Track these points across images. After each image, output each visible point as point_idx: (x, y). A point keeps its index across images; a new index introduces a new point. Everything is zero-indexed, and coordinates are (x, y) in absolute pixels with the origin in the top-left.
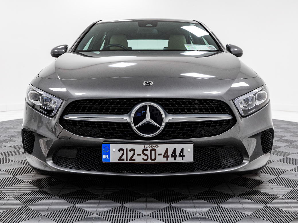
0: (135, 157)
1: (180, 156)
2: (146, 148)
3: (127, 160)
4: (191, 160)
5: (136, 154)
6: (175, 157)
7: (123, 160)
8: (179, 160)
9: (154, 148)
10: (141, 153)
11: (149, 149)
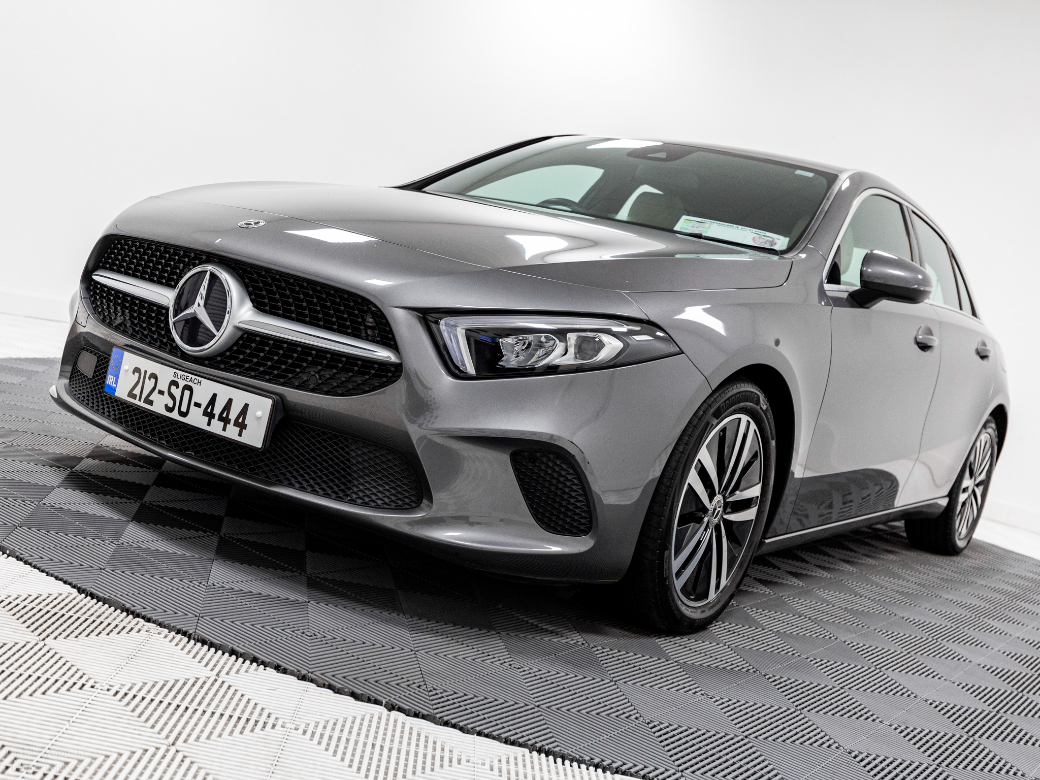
0: (155, 397)
1: (236, 424)
2: (176, 379)
3: (140, 400)
4: (258, 444)
5: (156, 391)
6: (225, 420)
7: (134, 397)
8: (232, 432)
9: (190, 384)
10: (166, 390)
11: (182, 383)
